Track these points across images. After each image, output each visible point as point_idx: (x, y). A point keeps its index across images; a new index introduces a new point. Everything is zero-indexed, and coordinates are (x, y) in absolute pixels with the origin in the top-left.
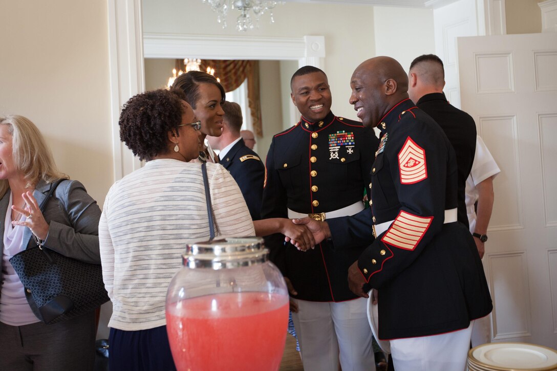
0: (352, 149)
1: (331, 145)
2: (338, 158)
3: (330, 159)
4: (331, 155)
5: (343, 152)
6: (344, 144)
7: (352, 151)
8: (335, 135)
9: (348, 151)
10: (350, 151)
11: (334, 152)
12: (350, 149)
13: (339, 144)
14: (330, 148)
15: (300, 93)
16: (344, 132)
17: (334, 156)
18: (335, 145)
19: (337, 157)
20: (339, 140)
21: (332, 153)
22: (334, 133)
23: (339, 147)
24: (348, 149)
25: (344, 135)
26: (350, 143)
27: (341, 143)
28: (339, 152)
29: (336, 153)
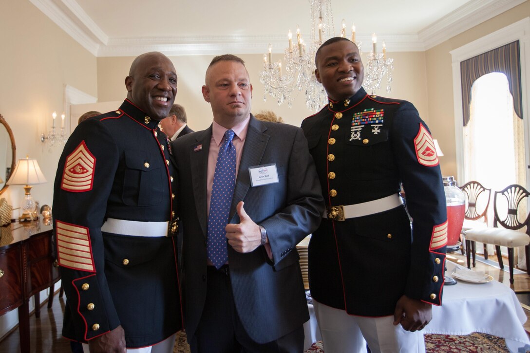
0: (380, 128)
1: (354, 124)
2: (360, 139)
3: (350, 140)
4: (352, 135)
5: (367, 131)
6: (369, 122)
7: (379, 131)
8: (361, 113)
9: (373, 131)
10: (376, 131)
11: (356, 132)
12: (376, 129)
13: (362, 123)
14: (352, 128)
15: (327, 64)
16: (372, 109)
17: (355, 136)
18: (358, 123)
19: (358, 137)
20: (364, 119)
21: (353, 133)
22: (360, 112)
23: (363, 126)
24: (373, 128)
25: (372, 113)
26: (377, 122)
27: (367, 121)
28: (362, 132)
29: (358, 133)
